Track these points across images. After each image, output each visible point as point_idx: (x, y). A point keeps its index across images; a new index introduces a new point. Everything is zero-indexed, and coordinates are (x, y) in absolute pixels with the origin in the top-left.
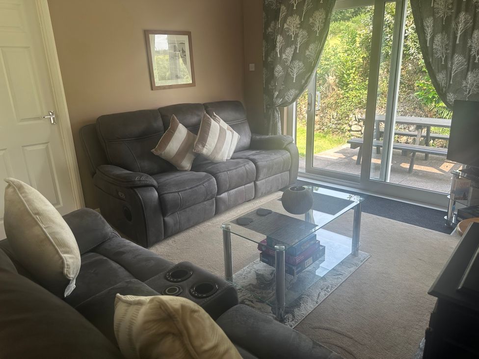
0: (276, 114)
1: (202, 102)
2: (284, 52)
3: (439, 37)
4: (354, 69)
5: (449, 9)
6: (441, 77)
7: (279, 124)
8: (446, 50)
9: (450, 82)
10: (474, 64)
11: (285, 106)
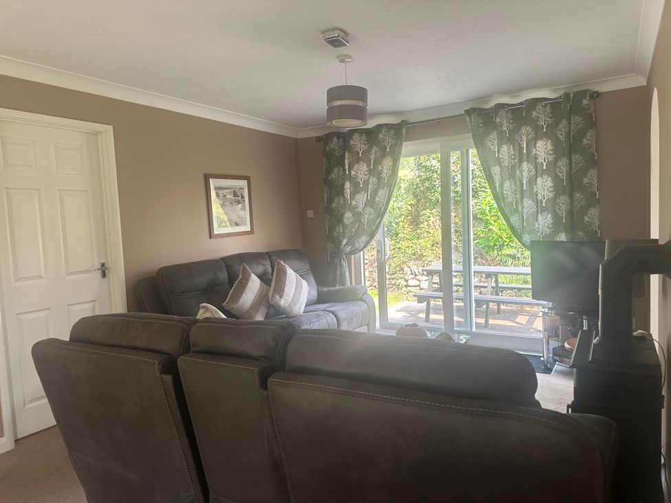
0: (343, 263)
1: (263, 250)
2: (353, 199)
3: (507, 184)
4: (403, 217)
5: (512, 159)
6: (514, 219)
7: (347, 274)
8: (515, 195)
9: (523, 223)
10: (542, 207)
11: (352, 254)
